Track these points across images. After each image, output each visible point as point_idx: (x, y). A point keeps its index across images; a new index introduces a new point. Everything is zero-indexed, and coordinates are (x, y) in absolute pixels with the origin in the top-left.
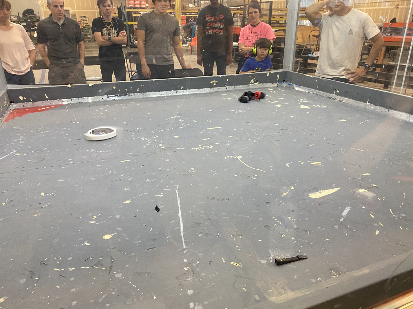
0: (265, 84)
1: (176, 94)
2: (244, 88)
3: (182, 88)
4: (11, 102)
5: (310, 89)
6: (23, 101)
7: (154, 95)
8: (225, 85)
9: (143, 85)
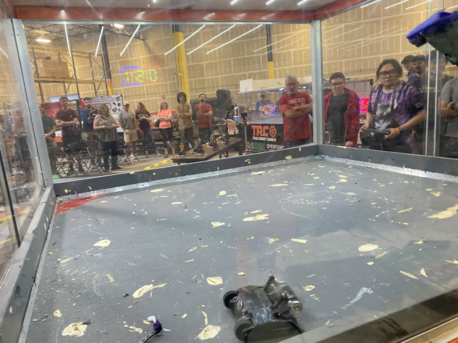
0: (298, 159)
1: (213, 175)
2: (278, 164)
3: (218, 169)
4: (57, 196)
5: (344, 159)
6: (69, 193)
7: (192, 177)
8: (259, 162)
9: (180, 169)
